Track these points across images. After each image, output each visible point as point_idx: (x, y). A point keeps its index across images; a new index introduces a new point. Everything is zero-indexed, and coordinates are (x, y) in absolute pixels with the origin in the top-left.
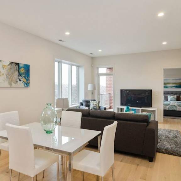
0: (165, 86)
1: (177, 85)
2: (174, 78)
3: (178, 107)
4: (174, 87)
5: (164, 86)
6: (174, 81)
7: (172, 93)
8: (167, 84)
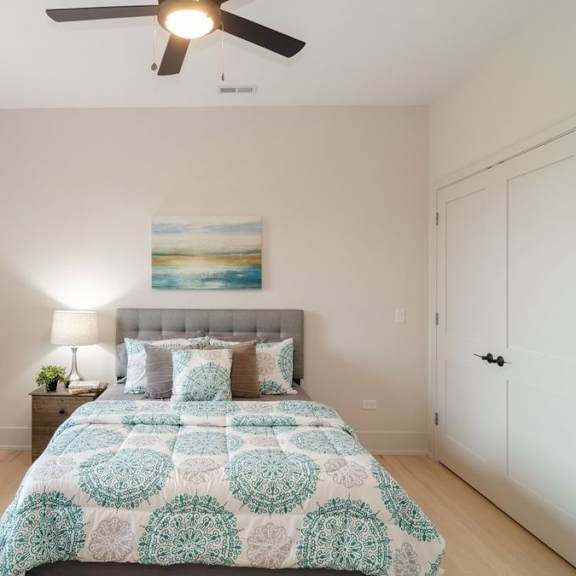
0: (160, 271)
1: (233, 268)
2: (216, 221)
3: (248, 522)
4: (218, 284)
5: (154, 277)
6: (219, 242)
7: (203, 327)
8: (176, 262)
